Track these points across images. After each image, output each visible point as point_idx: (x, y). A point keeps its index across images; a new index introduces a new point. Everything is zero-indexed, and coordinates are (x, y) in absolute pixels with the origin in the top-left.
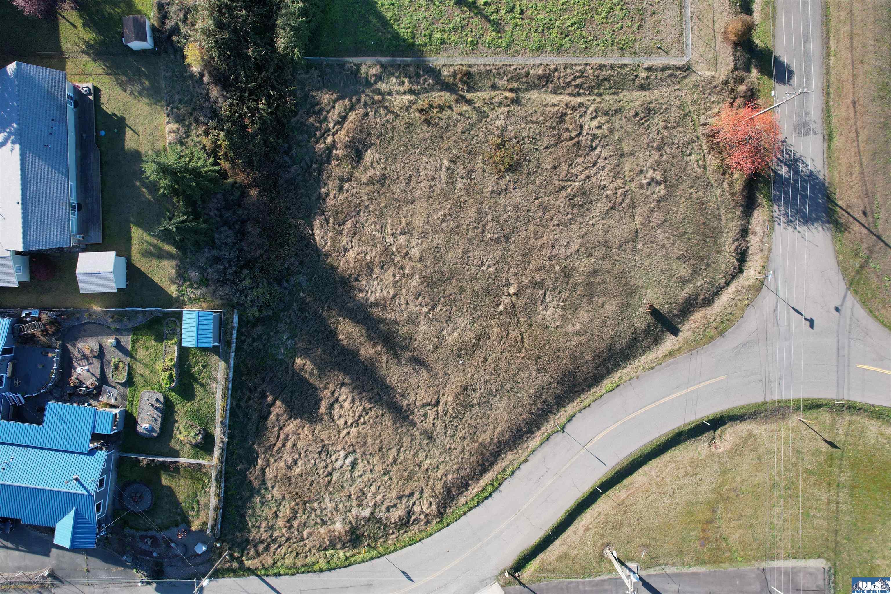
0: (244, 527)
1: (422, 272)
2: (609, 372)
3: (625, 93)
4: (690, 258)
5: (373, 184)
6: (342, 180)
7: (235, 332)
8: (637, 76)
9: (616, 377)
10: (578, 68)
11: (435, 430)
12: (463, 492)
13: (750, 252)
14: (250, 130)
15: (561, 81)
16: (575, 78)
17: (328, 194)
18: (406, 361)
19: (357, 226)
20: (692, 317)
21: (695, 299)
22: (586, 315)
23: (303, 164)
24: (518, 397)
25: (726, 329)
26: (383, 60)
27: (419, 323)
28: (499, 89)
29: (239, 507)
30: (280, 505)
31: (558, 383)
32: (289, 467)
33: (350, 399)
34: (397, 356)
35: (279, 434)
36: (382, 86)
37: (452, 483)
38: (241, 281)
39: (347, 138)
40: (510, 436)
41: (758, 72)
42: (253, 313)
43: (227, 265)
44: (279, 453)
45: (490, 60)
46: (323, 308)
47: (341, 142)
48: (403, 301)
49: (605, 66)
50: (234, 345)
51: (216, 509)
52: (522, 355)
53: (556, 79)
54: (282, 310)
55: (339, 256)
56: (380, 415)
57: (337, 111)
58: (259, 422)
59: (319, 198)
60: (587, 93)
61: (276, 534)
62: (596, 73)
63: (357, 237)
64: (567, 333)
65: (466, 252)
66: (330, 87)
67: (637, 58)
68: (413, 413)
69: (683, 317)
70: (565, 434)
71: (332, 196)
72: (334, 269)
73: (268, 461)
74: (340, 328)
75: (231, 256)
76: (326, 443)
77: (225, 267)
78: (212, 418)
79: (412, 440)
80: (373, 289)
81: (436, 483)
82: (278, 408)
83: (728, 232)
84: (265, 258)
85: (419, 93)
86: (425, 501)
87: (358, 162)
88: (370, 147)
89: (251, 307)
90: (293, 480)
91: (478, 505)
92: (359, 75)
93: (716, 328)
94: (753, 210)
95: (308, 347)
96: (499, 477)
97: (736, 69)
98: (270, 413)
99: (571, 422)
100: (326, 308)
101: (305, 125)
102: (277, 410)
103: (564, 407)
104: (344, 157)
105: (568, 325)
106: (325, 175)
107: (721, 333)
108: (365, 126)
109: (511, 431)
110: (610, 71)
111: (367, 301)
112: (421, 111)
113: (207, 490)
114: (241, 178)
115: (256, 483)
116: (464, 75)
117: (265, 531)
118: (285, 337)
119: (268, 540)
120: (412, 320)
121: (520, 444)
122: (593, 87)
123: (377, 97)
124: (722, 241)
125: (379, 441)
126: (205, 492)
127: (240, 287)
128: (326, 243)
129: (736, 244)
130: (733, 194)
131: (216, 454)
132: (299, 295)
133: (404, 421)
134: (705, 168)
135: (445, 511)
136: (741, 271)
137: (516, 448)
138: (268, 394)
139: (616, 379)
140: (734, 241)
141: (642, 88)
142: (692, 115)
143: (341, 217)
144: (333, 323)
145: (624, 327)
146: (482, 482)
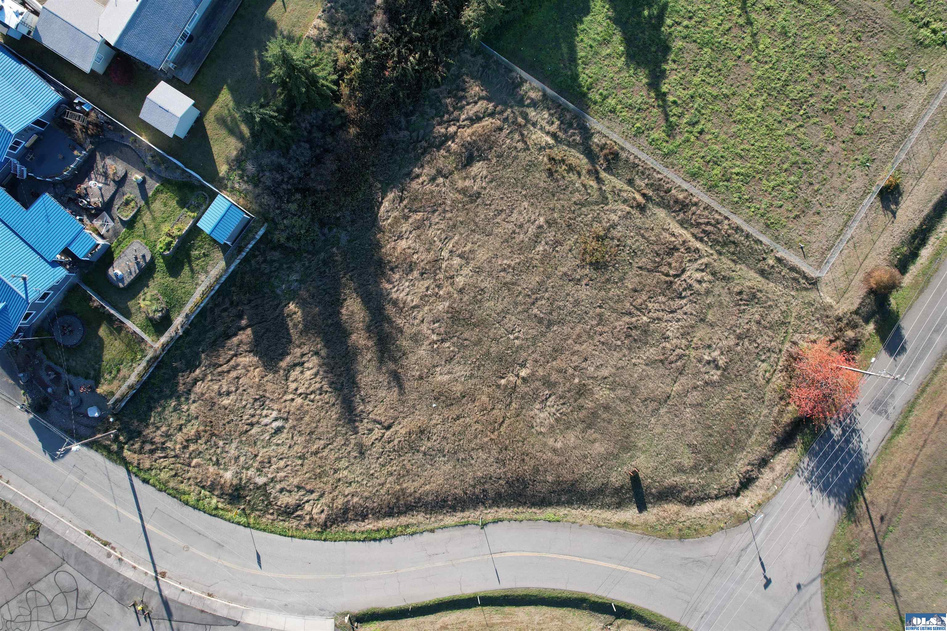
0: (144, 419)
1: (453, 303)
2: (559, 504)
3: (743, 267)
4: (699, 452)
5: (465, 195)
6: (439, 172)
7: (253, 243)
8: (764, 259)
9: (562, 511)
10: (717, 216)
11: (370, 449)
12: (358, 520)
13: (757, 483)
14: (387, 73)
15: (694, 217)
16: (708, 224)
17: (418, 176)
18: (387, 372)
19: (425, 222)
20: (666, 506)
21: (680, 492)
22: (573, 439)
23: (414, 134)
24: (463, 471)
25: (688, 536)
26: (549, 91)
27: (421, 345)
28: (633, 187)
29: (152, 398)
30: (190, 421)
31: (507, 482)
32: (220, 394)
33: (314, 370)
34: (381, 361)
35: (231, 359)
36: (532, 113)
37: (354, 507)
38: (288, 202)
39: (469, 139)
40: (433, 500)
41: (875, 329)
42: (280, 237)
43: (285, 180)
44: (220, 375)
45: (643, 156)
46: (345, 274)
47: (462, 138)
48: (420, 317)
49: (742, 231)
50: (244, 254)
51: (131, 387)
52: (493, 437)
53: (690, 213)
54: (308, 252)
55: (391, 238)
56: (331, 403)
57: (476, 108)
58: (220, 336)
59: (409, 174)
60: (710, 244)
61: (168, 444)
62: (730, 231)
63: (418, 232)
64: (545, 444)
65: (506, 312)
66: (485, 83)
67: (775, 244)
68: (362, 421)
69: (658, 500)
70: (482, 531)
71: (421, 180)
72: (378, 246)
73: (205, 375)
74: (349, 302)
75: (295, 174)
76: (267, 395)
77: (283, 180)
78: (183, 305)
79: (344, 444)
80: (401, 288)
81: (340, 497)
82: (246, 335)
83: (749, 452)
84: (324, 195)
85: (560, 142)
86: (319, 506)
87: (465, 166)
88: (484, 160)
89: (282, 231)
90: (216, 407)
91: (364, 541)
92: (518, 90)
93: (680, 530)
94: (786, 448)
95: (308, 299)
96: (399, 529)
97: (856, 312)
98: (235, 335)
99: (495, 524)
100: (347, 276)
101: (440, 102)
102: (244, 336)
103: (498, 507)
104: (455, 153)
105: (551, 437)
106: (428, 157)
107: (682, 537)
108: (493, 138)
109: (436, 496)
110: (743, 238)
111: (388, 295)
112: (551, 159)
113: (134, 365)
114: (350, 110)
115: (181, 388)
116: (611, 153)
117: (161, 436)
118: (294, 277)
119: (158, 445)
120: (416, 339)
121: (437, 512)
122: (718, 242)
123: (520, 120)
124: (739, 456)
125: (314, 425)
126: (131, 366)
127: (284, 206)
128: (387, 219)
129: (749, 468)
130: (776, 422)
131: (164, 339)
132: (332, 248)
133: (348, 423)
134: (768, 382)
135: (331, 526)
136: (737, 495)
137: (431, 514)
138: (246, 317)
139: (561, 514)
140: (749, 464)
141: (762, 273)
142: (790, 327)
143: (416, 205)
144: (345, 294)
145: (599, 473)
146: (381, 524)
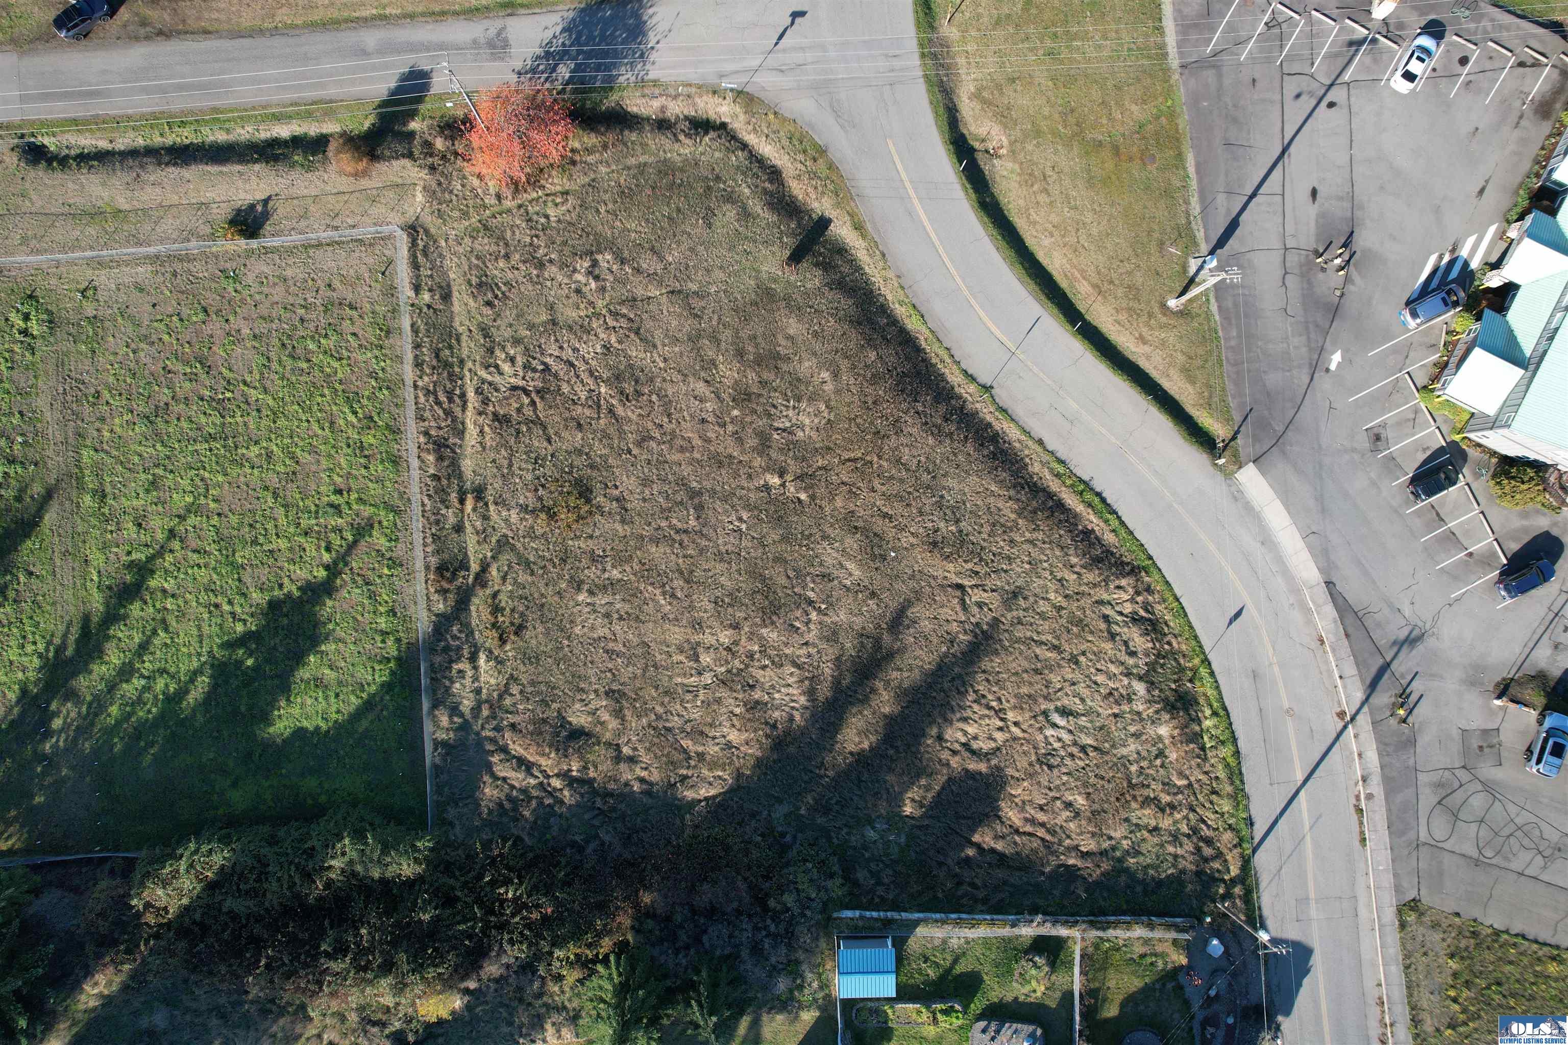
0: (1178, 880)
1: (756, 624)
2: (894, 322)
3: (456, 324)
4: (709, 208)
5: (621, 710)
6: (618, 758)
7: (868, 914)
8: (429, 307)
9: (900, 311)
10: (422, 399)
11: (1002, 588)
12: (1097, 538)
13: (693, 113)
14: (549, 910)
15: (443, 424)
16: (438, 403)
17: (642, 780)
18: (897, 639)
19: (689, 730)
20: (800, 197)
21: (772, 195)
22: (807, 364)
23: (596, 822)
24: (942, 461)
25: (815, 145)
26: (426, 705)
27: (835, 624)
28: (462, 521)
29: (1145, 892)
30: (1137, 825)
31: (916, 401)
32: (1077, 814)
33: (961, 725)
34: (890, 655)
35: (1024, 833)
36: (467, 705)
37: (1084, 555)
38: (788, 910)
39: (553, 755)
40: (1004, 470)
41: (413, 119)
42: (836, 888)
43: (764, 933)
44: (1055, 831)
45: (418, 538)
46: (821, 777)
47: (559, 763)
48: (803, 651)
49: (416, 357)
50: (889, 914)
51: (1151, 926)
52: (876, 459)
53: (441, 433)
54: (829, 839)
55: (738, 757)
56: (983, 676)
57: (511, 775)
58: (1009, 867)
59: (648, 793)
60: (460, 382)
61: (1185, 829)
62: (428, 371)
63: (706, 729)
64: (838, 392)
65: (720, 557)
66: (474, 786)
67: (402, 308)
68: (977, 623)
69: (801, 212)
70: (994, 385)
71: (644, 774)
72: (759, 763)
73: (1068, 849)
74: (851, 747)
75: (749, 927)
76: (1033, 758)
77: (767, 936)
78: (1006, 942)
79: (1020, 622)
80: (787, 698)
81: (1085, 581)
82: (984, 837)
83: (664, 151)
84: (748, 874)
85: (475, 646)
86: (1115, 596)
87: (589, 735)
88: (564, 718)
89: (827, 890)
90: (1096, 807)
91: (1114, 512)
92: (451, 741)
93: (815, 160)
94: (626, 113)
95: (885, 797)
96: (1068, 482)
97: (410, 155)
98: (993, 851)
99: (975, 375)
100: (822, 772)
101: (535, 822)
102: (987, 839)
103: (953, 388)
104: (582, 758)
105: (824, 391)
106: (612, 786)
107: (821, 151)
108: (531, 728)
109: (996, 469)
110: (424, 349)
111: (807, 708)
112: (503, 641)
113: (1121, 942)
114: (625, 920)
115: (1106, 866)
116: (442, 576)
117: (1181, 846)
118: (871, 834)
119: (1195, 840)
120: (832, 635)
121: (1015, 454)
122: (451, 375)
123: (485, 712)
124: (678, 159)
125: (1025, 675)
126: (1125, 945)
127: (797, 911)
128: (720, 777)
129: (682, 137)
130: (605, 147)
131: (1063, 932)
132: (802, 816)
133: (992, 638)
134: (567, 193)
135: (1128, 564)
136: (723, 126)
137: (1022, 459)
138: (963, 855)
139: (903, 310)
140: (678, 140)
141: (446, 297)
142: (484, 217)
143: (677, 756)
144: (845, 758)
145: (821, 303)
146: (1080, 508)
